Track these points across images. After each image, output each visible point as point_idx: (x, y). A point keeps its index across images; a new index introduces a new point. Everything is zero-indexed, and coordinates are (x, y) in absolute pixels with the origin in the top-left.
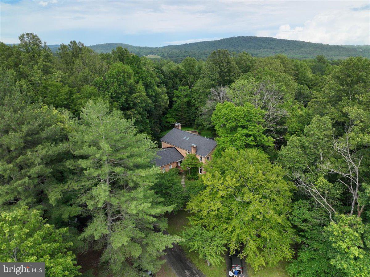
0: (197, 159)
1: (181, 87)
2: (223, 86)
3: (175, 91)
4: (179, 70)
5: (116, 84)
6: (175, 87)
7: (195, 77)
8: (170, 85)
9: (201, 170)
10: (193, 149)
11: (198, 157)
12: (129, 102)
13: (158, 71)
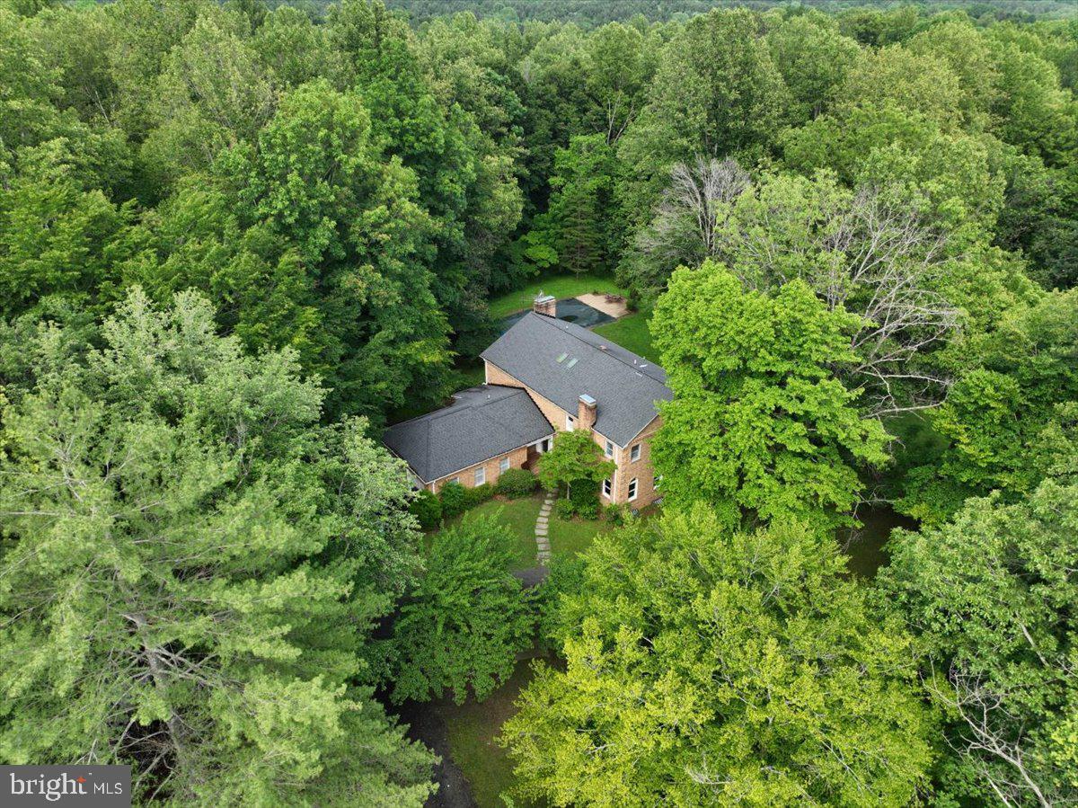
0: (596, 448)
1: (581, 138)
2: (721, 155)
3: (561, 152)
4: (576, 73)
5: (293, 177)
6: (559, 136)
7: (634, 99)
8: (542, 129)
9: (608, 484)
10: (582, 412)
11: (601, 440)
12: (353, 238)
13: (500, 78)
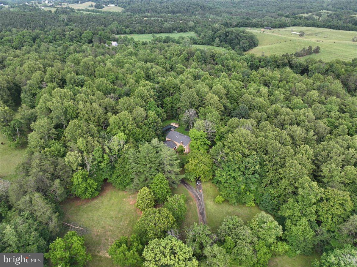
10: (181, 143)
11: (183, 146)
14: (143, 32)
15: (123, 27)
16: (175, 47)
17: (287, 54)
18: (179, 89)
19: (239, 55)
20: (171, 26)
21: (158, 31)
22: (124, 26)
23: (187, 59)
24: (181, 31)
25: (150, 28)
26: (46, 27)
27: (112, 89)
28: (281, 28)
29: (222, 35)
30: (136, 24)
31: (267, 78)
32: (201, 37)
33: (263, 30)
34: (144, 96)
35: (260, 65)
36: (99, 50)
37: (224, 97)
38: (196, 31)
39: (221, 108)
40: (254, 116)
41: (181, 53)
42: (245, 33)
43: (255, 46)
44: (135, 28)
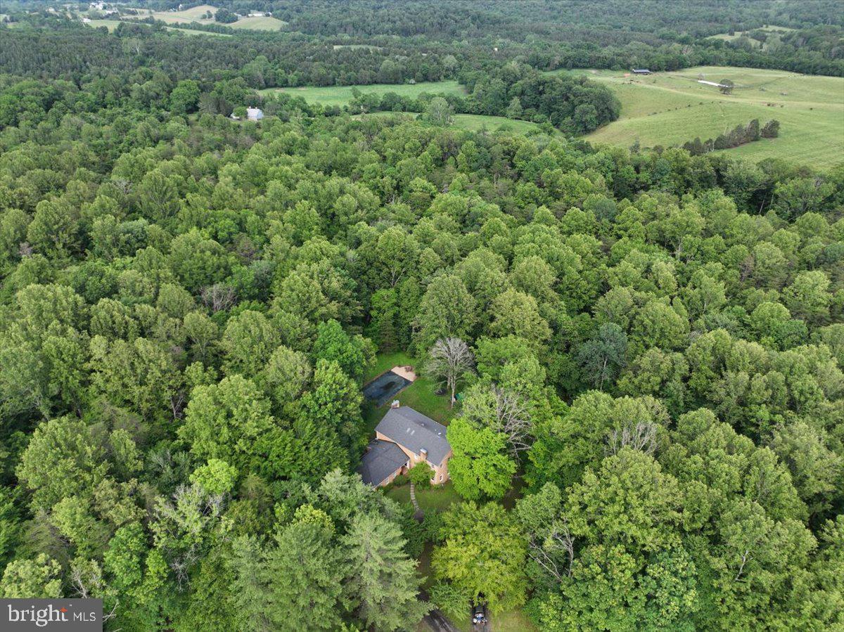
0: (428, 466)
9: (433, 477)
10: (422, 455)
11: (430, 464)
14: (331, 82)
15: (280, 70)
16: (407, 127)
17: (697, 140)
18: (418, 262)
19: (580, 152)
20: (400, 67)
21: (368, 79)
22: (283, 68)
23: (440, 162)
24: (426, 78)
25: (347, 72)
26: (88, 70)
27: (219, 268)
28: (673, 70)
29: (528, 91)
30: (314, 61)
31: (667, 226)
32: (474, 94)
33: (628, 75)
34: (309, 299)
35: (637, 179)
36: (207, 135)
37: (552, 294)
38: (461, 78)
39: (543, 334)
40: (649, 367)
41: (425, 144)
42: (587, 86)
43: (612, 120)
44: (310, 73)
